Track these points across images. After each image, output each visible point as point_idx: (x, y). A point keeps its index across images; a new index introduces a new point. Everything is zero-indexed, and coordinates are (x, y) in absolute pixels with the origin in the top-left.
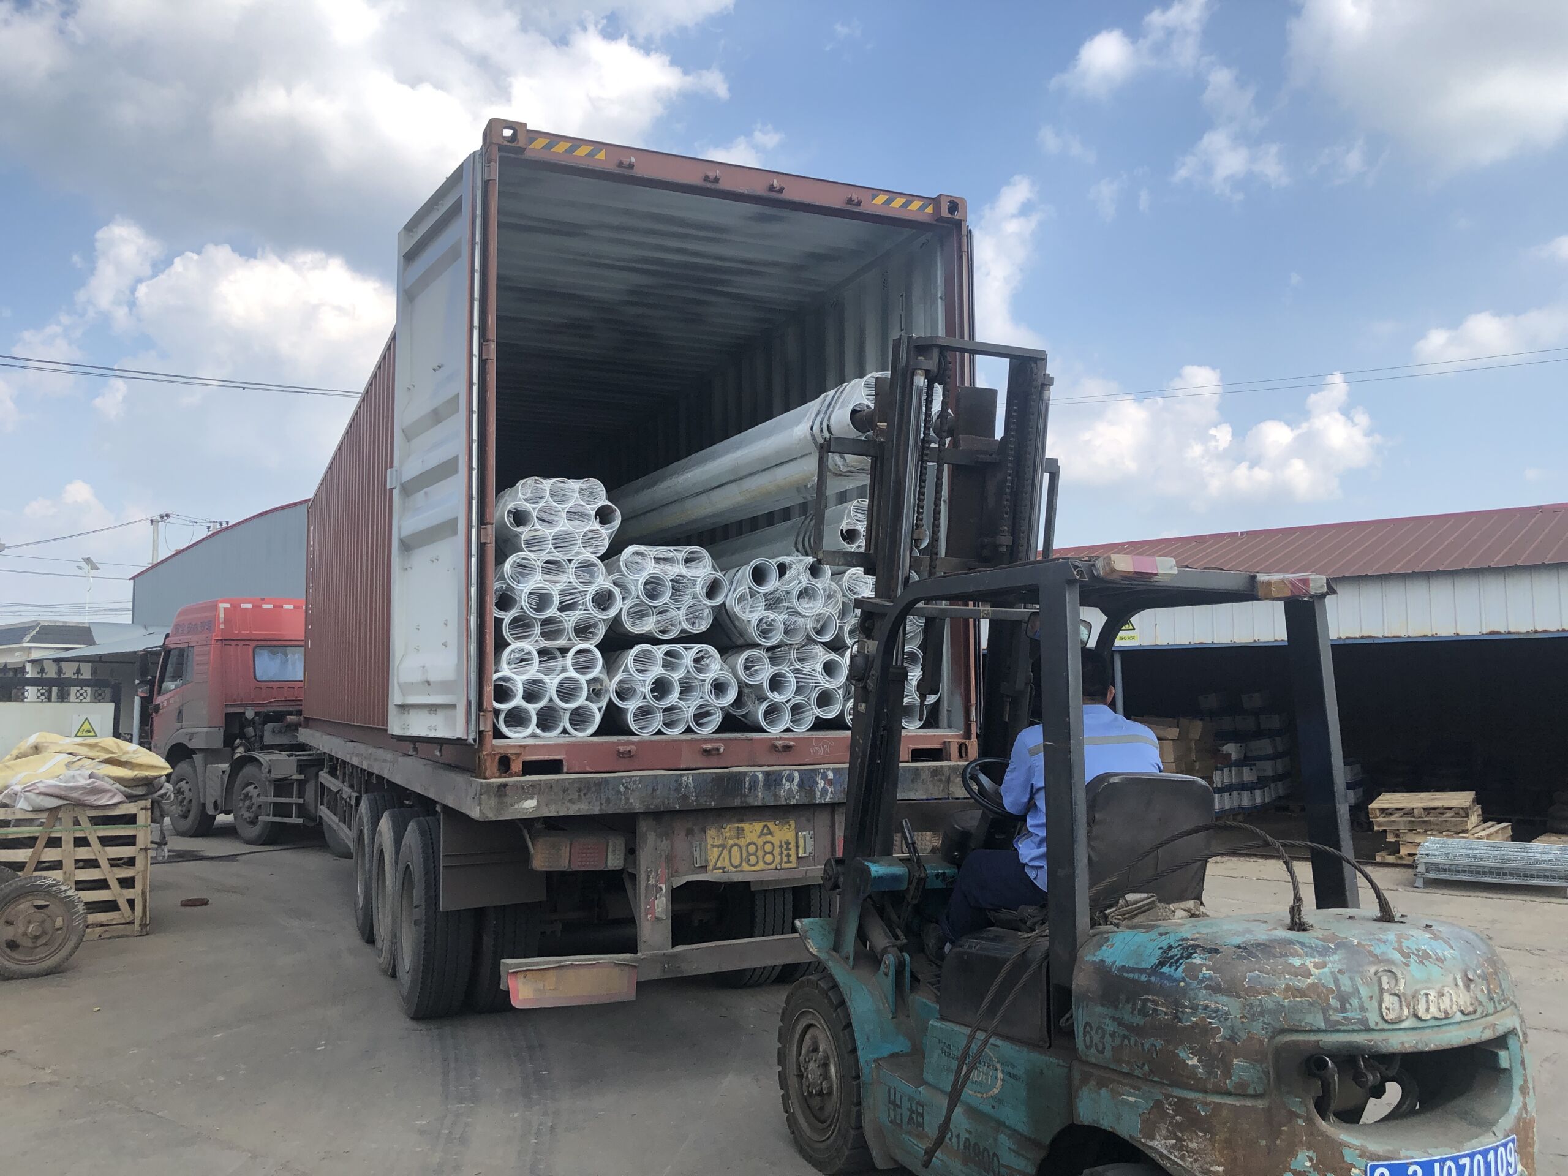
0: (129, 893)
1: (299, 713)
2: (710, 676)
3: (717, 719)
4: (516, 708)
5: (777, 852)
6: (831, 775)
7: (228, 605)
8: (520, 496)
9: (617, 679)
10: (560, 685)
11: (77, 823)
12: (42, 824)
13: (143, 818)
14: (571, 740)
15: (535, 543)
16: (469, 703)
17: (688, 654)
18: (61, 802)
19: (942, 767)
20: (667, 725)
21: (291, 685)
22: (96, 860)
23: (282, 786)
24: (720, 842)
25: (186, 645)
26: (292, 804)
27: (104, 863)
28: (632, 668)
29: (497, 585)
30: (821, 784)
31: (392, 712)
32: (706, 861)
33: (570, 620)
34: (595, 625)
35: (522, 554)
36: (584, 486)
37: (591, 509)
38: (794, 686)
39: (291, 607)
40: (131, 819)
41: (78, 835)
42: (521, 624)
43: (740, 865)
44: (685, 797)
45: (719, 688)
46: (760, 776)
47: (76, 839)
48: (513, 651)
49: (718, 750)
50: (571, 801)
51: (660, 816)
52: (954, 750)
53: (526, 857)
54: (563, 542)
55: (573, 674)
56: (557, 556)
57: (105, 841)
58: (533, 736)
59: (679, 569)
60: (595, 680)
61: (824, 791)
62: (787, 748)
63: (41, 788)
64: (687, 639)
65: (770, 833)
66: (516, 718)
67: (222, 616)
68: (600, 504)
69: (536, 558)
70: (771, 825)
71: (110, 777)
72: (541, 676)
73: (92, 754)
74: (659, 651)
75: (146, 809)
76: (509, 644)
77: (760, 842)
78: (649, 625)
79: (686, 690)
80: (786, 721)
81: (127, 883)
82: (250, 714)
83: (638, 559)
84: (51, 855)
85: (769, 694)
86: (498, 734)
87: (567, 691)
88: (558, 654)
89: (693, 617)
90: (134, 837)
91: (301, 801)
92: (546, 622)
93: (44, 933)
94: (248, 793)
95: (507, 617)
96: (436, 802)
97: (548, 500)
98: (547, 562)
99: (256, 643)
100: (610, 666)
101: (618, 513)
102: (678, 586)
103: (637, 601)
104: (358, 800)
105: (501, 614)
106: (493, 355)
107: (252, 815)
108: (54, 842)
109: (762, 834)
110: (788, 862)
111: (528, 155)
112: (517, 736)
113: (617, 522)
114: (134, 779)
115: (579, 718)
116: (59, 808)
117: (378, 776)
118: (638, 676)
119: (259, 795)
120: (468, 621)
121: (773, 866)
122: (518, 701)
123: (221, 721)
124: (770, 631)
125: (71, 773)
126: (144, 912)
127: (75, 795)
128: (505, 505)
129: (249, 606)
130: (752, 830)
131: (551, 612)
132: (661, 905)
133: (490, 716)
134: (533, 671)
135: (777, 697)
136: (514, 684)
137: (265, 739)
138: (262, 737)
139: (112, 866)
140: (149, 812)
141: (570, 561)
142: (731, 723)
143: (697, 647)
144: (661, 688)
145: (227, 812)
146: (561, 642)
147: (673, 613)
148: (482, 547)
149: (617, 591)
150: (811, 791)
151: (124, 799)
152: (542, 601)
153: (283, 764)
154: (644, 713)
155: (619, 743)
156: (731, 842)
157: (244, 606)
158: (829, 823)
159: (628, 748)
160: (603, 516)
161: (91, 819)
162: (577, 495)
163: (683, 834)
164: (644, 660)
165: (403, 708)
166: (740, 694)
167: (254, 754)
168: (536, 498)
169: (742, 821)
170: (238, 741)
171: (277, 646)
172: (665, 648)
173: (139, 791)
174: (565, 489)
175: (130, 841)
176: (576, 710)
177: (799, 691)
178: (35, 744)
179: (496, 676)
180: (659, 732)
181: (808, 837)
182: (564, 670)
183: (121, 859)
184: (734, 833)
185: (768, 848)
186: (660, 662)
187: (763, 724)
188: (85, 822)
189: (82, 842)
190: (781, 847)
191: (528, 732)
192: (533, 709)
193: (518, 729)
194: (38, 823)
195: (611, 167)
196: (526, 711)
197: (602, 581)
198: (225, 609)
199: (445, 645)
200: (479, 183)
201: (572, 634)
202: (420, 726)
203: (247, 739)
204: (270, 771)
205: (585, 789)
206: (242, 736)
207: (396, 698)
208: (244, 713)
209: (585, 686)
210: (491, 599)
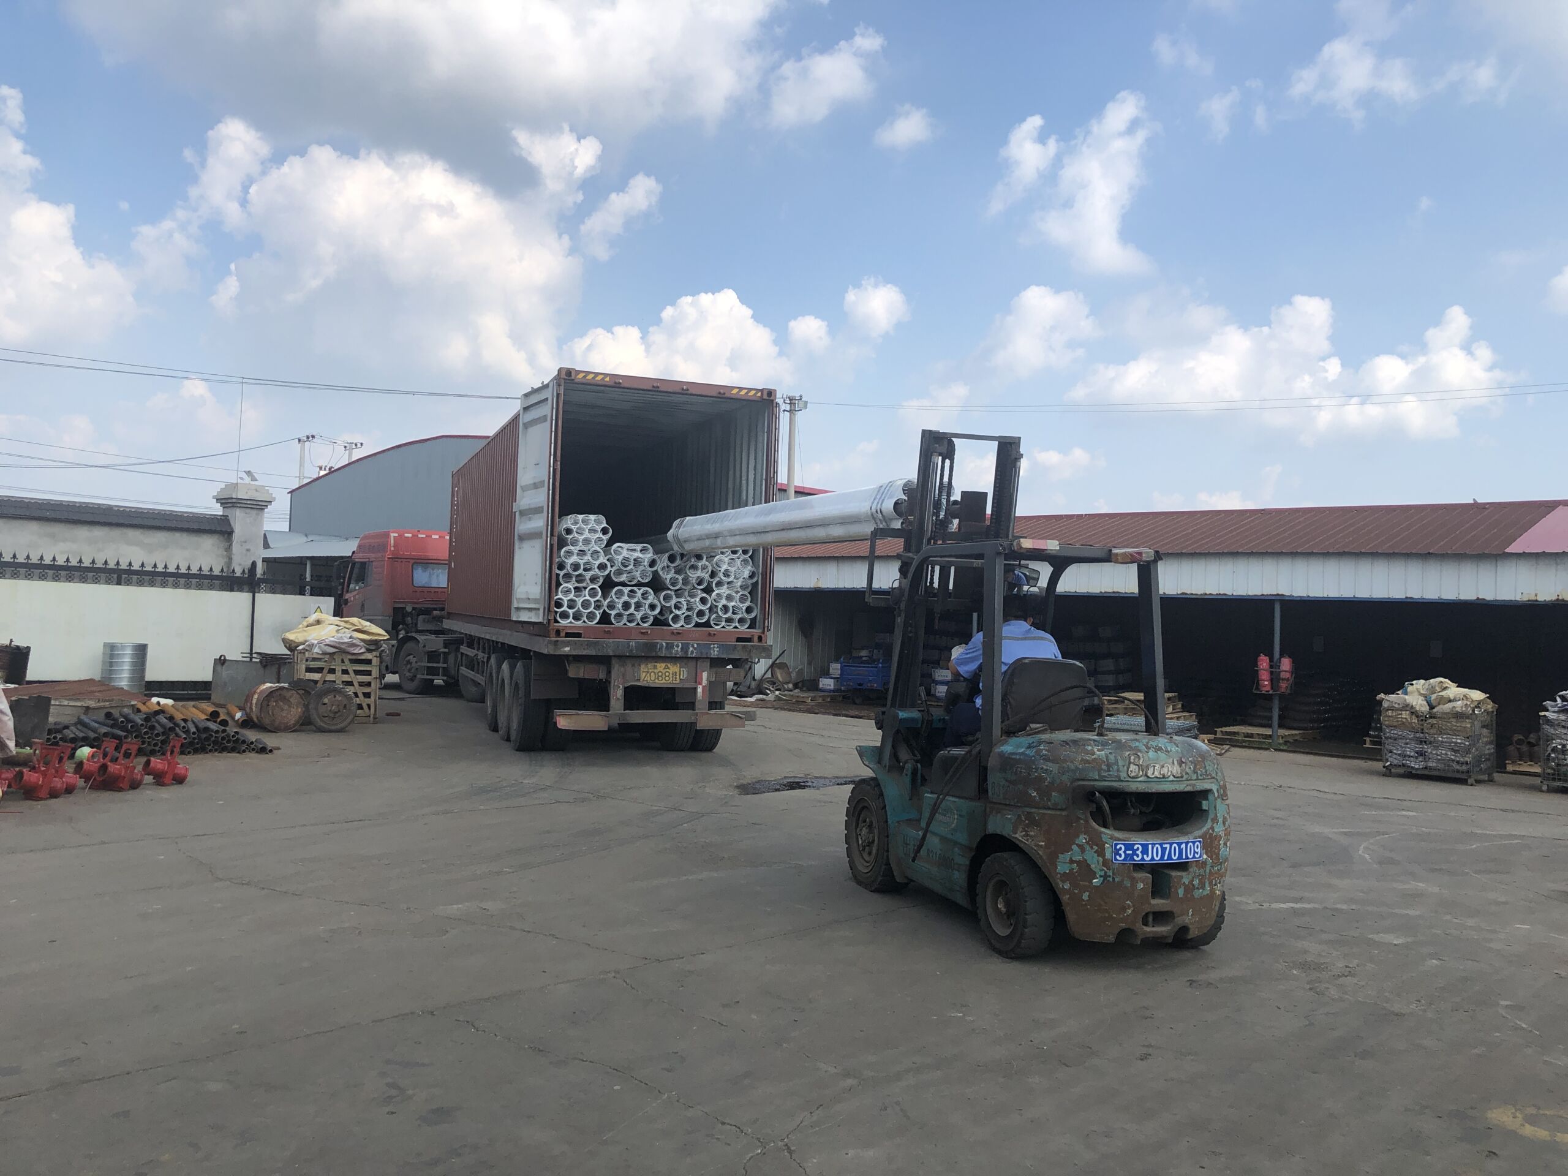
0: (367, 701)
1: (442, 609)
2: (648, 602)
3: (651, 620)
4: (564, 611)
5: (671, 676)
6: (696, 646)
7: (396, 535)
8: (569, 522)
9: (607, 601)
10: (583, 602)
11: (343, 662)
12: (326, 661)
13: (375, 661)
14: (586, 625)
15: (574, 543)
16: (544, 608)
17: (639, 592)
18: (337, 650)
19: (747, 645)
20: (630, 621)
21: (437, 591)
22: (352, 682)
23: (433, 656)
24: (646, 670)
25: (368, 560)
26: (439, 668)
27: (356, 684)
28: (614, 597)
29: (558, 560)
30: (691, 649)
31: (513, 610)
32: (640, 677)
33: (588, 575)
34: (599, 578)
35: (568, 547)
36: (597, 518)
37: (599, 528)
38: (685, 607)
39: (437, 537)
40: (369, 662)
41: (344, 668)
42: (568, 576)
43: (655, 680)
44: (631, 651)
45: (652, 607)
46: (664, 644)
47: (343, 670)
48: (564, 588)
49: (647, 632)
50: (584, 649)
51: (619, 657)
52: (756, 639)
53: (566, 671)
54: (587, 542)
55: (588, 598)
56: (583, 548)
57: (357, 672)
58: (571, 622)
59: (638, 554)
60: (598, 601)
61: (692, 652)
62: (679, 633)
63: (327, 642)
64: (640, 585)
65: (668, 668)
66: (564, 615)
67: (392, 542)
68: (603, 526)
69: (575, 549)
70: (669, 665)
71: (359, 639)
72: (575, 598)
73: (347, 626)
74: (626, 590)
75: (376, 657)
76: (561, 585)
77: (664, 672)
78: (623, 578)
79: (638, 606)
80: (682, 622)
81: (367, 695)
82: (409, 609)
83: (620, 549)
84: (330, 677)
85: (674, 610)
86: (556, 621)
87: (586, 604)
88: (583, 590)
89: (643, 575)
90: (371, 671)
91: (445, 665)
92: (577, 576)
93: (339, 711)
94: (409, 661)
95: (562, 573)
96: (530, 650)
97: (581, 524)
98: (579, 551)
99: (414, 561)
100: (604, 596)
101: (611, 530)
102: (637, 562)
103: (618, 568)
104: (489, 658)
105: (559, 572)
106: (559, 467)
107: (411, 675)
108: (332, 671)
109: (665, 668)
110: (676, 680)
111: (576, 381)
112: (564, 622)
113: (610, 534)
114: (370, 641)
115: (591, 616)
116: (334, 653)
117: (502, 643)
118: (617, 600)
119: (416, 662)
120: (545, 574)
121: (669, 682)
122: (565, 608)
123: (391, 611)
124: (675, 583)
125: (340, 635)
126: (375, 711)
127: (343, 647)
128: (563, 526)
129: (410, 535)
130: (661, 666)
131: (581, 571)
132: (620, 693)
133: (553, 614)
134: (571, 596)
135: (678, 612)
136: (564, 602)
137: (419, 625)
138: (416, 624)
139: (360, 685)
140: (378, 659)
141: (589, 550)
142: (657, 622)
143: (643, 589)
144: (626, 606)
145: (394, 673)
146: (584, 585)
147: (635, 573)
148: (551, 545)
149: (608, 564)
150: (687, 652)
151: (365, 651)
152: (576, 567)
153: (435, 643)
154: (619, 615)
155: (605, 627)
156: (651, 671)
157: (406, 535)
158: (695, 666)
159: (609, 629)
160: (604, 531)
161: (350, 660)
162: (593, 522)
163: (630, 665)
164: (620, 594)
165: (518, 609)
166: (661, 609)
167: (414, 635)
168: (576, 523)
169: (656, 662)
170: (401, 626)
171: (426, 563)
172: (629, 588)
173: (372, 647)
174: (588, 520)
175: (369, 673)
176: (589, 613)
177: (688, 609)
178: (317, 619)
179: (556, 598)
180: (625, 624)
181: (685, 671)
182: (585, 596)
183: (363, 682)
184: (652, 667)
185: (667, 674)
186: (626, 595)
187: (671, 623)
188: (347, 662)
189: (345, 672)
190: (673, 674)
191: (569, 621)
192: (571, 612)
193: (565, 620)
194: (324, 660)
195: (612, 384)
196: (568, 612)
197: (603, 559)
198: (394, 537)
199: (536, 583)
200: (555, 394)
201: (588, 581)
202: (525, 617)
203: (407, 625)
204: (424, 646)
205: (589, 644)
206: (404, 623)
207: (515, 604)
208: (405, 608)
209: (593, 603)
210: (555, 566)
